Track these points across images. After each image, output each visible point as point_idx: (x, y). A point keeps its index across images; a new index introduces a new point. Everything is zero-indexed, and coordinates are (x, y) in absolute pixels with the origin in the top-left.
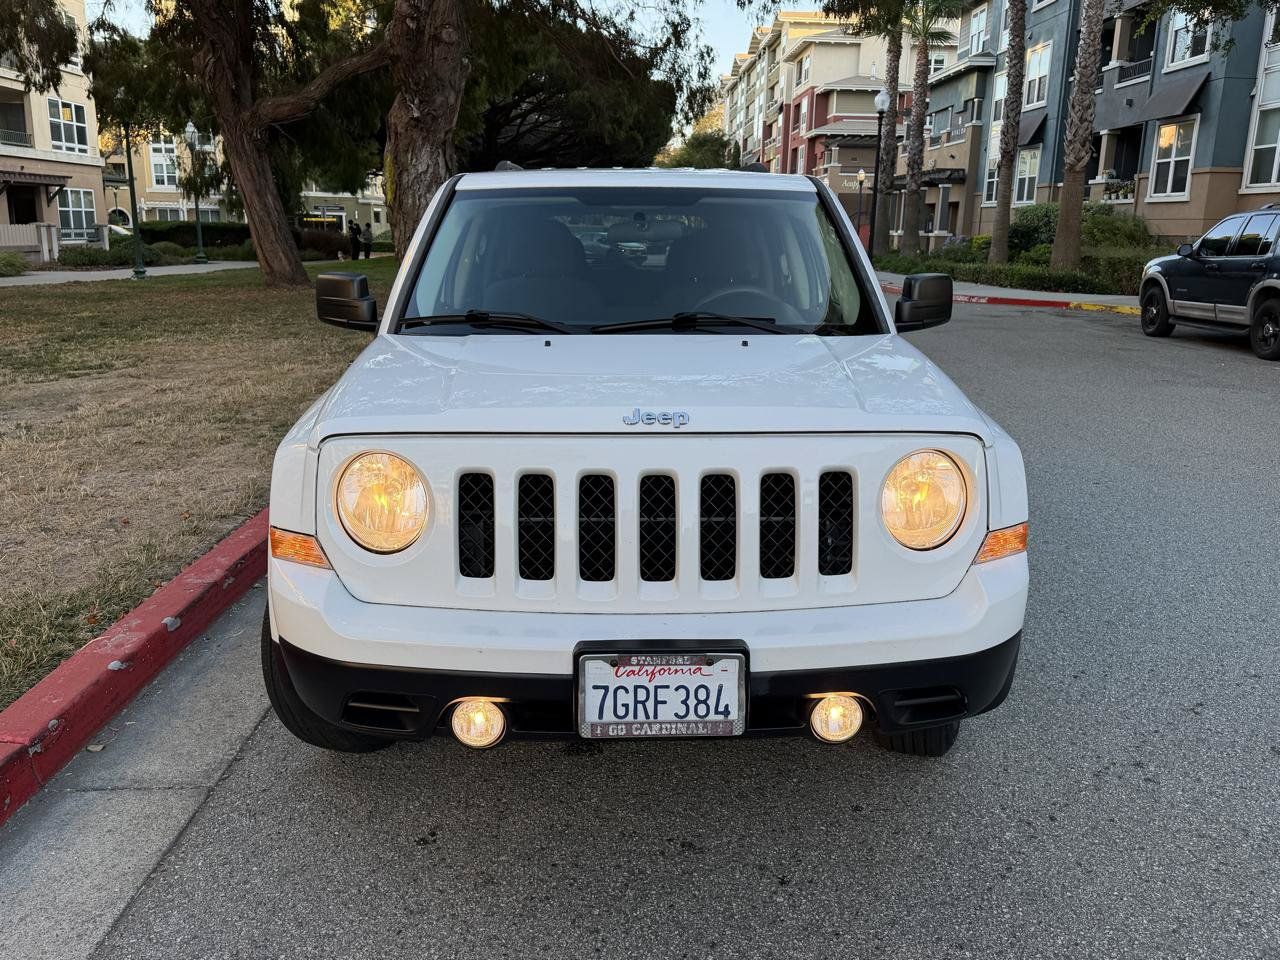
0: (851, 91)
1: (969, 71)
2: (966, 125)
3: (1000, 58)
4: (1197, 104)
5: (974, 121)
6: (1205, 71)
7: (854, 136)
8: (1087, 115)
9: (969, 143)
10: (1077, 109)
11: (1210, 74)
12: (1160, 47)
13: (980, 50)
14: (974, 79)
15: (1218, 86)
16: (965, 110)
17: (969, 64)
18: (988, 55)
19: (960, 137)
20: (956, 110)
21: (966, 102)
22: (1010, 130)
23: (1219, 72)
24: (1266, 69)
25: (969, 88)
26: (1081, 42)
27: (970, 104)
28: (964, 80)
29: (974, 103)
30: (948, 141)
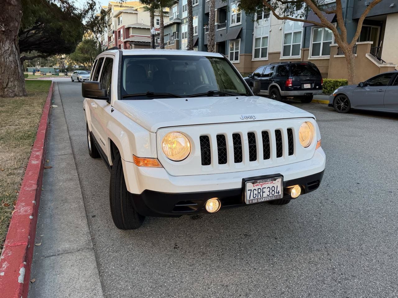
0: (136, 28)
1: (174, 23)
2: (175, 40)
3: (183, 20)
4: (240, 36)
5: (177, 39)
6: (241, 27)
7: (139, 42)
8: (213, 38)
9: (176, 45)
10: (210, 36)
11: (242, 28)
12: (228, 20)
13: (176, 18)
14: (175, 26)
15: (244, 31)
16: (174, 35)
17: (174, 22)
18: (179, 19)
19: (173, 43)
20: (171, 35)
21: (174, 33)
22: (191, 42)
23: (244, 28)
24: (256, 27)
25: (174, 29)
26: (210, 17)
27: (175, 33)
28: (172, 26)
29: (176, 33)
30: (169, 44)
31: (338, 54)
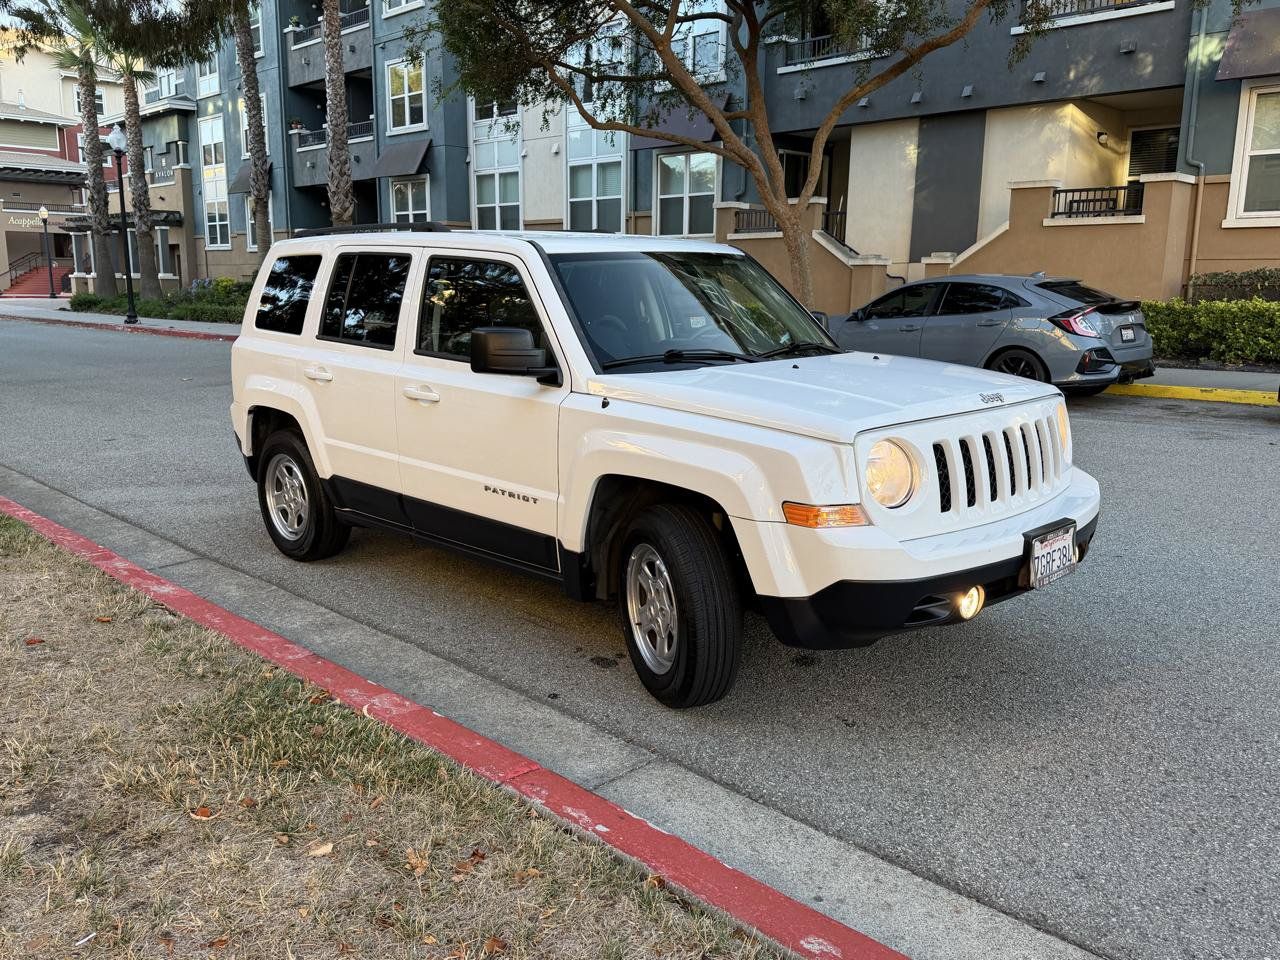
0: (38, 123)
1: (169, 113)
2: (174, 167)
3: (202, 103)
4: (426, 165)
5: (181, 164)
6: (427, 137)
7: (36, 171)
8: (345, 169)
9: (180, 184)
10: (336, 162)
11: (431, 141)
12: (378, 112)
13: (173, 92)
14: (174, 121)
15: (441, 152)
16: (168, 152)
17: (168, 106)
18: (185, 99)
19: (166, 179)
20: (157, 151)
21: (168, 144)
22: (260, 178)
23: (440, 141)
24: (475, 141)
25: (171, 130)
26: (329, 102)
27: (173, 146)
28: (163, 121)
29: (177, 146)
30: (153, 182)
31: (736, 231)
